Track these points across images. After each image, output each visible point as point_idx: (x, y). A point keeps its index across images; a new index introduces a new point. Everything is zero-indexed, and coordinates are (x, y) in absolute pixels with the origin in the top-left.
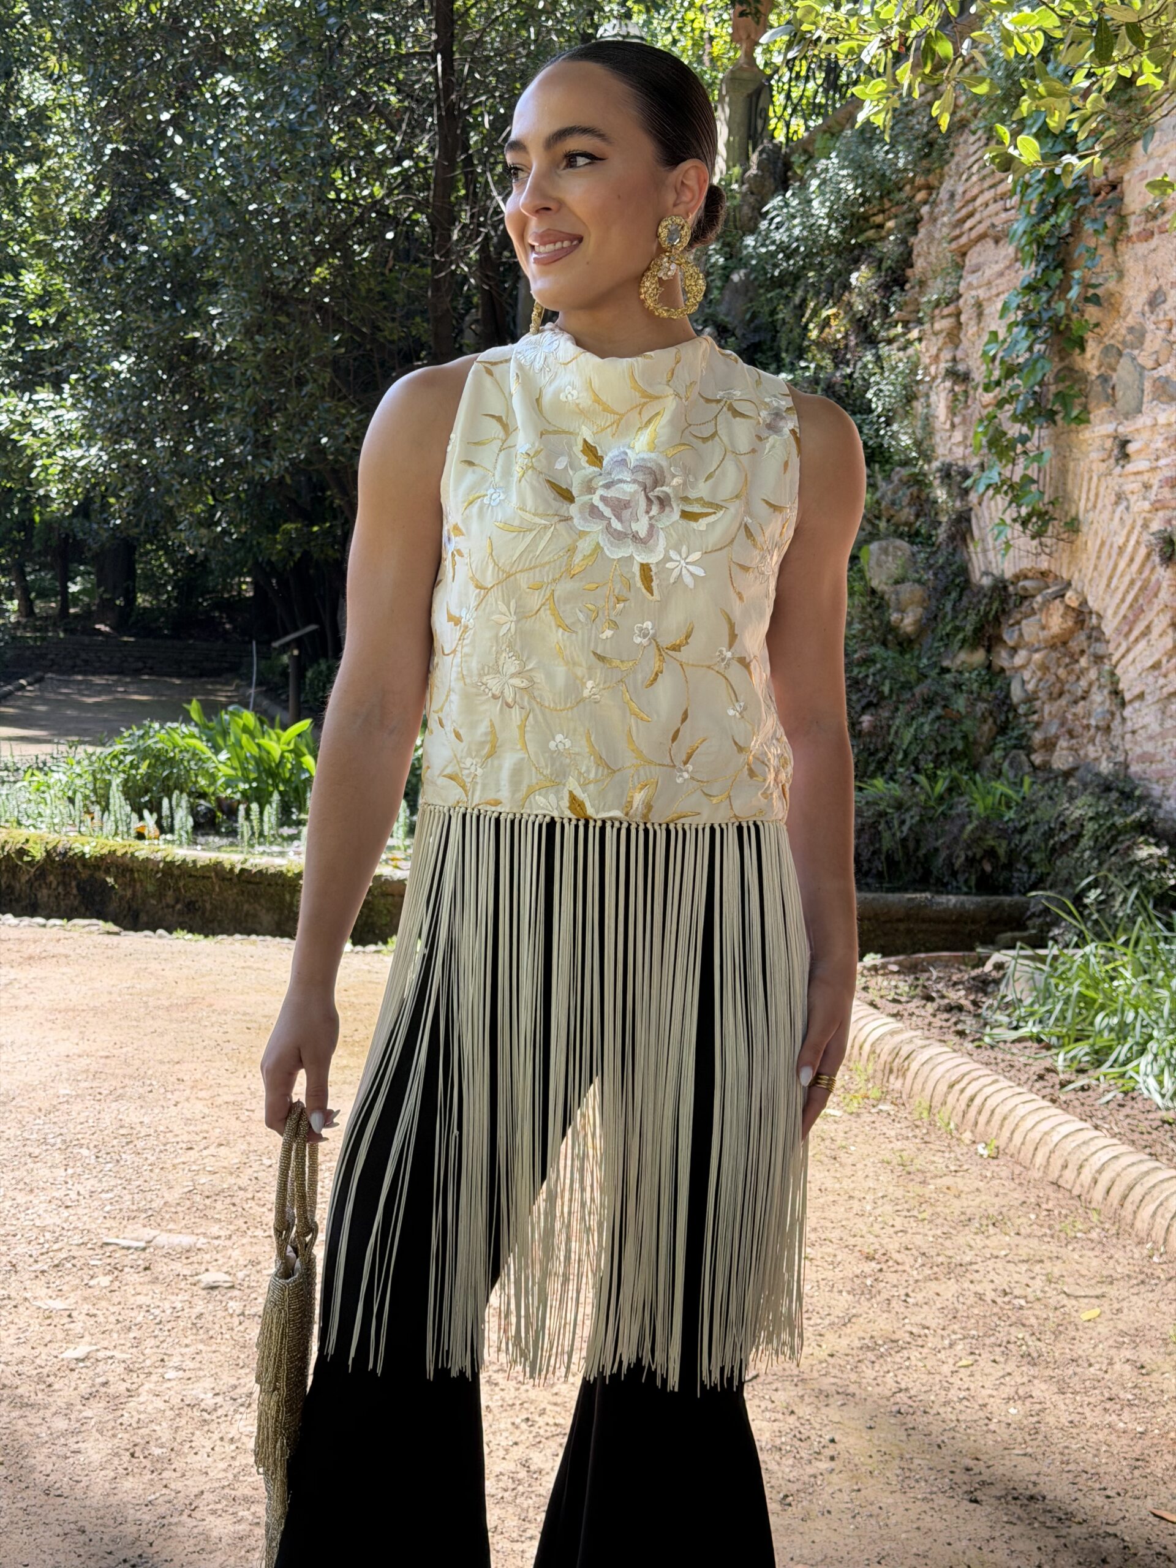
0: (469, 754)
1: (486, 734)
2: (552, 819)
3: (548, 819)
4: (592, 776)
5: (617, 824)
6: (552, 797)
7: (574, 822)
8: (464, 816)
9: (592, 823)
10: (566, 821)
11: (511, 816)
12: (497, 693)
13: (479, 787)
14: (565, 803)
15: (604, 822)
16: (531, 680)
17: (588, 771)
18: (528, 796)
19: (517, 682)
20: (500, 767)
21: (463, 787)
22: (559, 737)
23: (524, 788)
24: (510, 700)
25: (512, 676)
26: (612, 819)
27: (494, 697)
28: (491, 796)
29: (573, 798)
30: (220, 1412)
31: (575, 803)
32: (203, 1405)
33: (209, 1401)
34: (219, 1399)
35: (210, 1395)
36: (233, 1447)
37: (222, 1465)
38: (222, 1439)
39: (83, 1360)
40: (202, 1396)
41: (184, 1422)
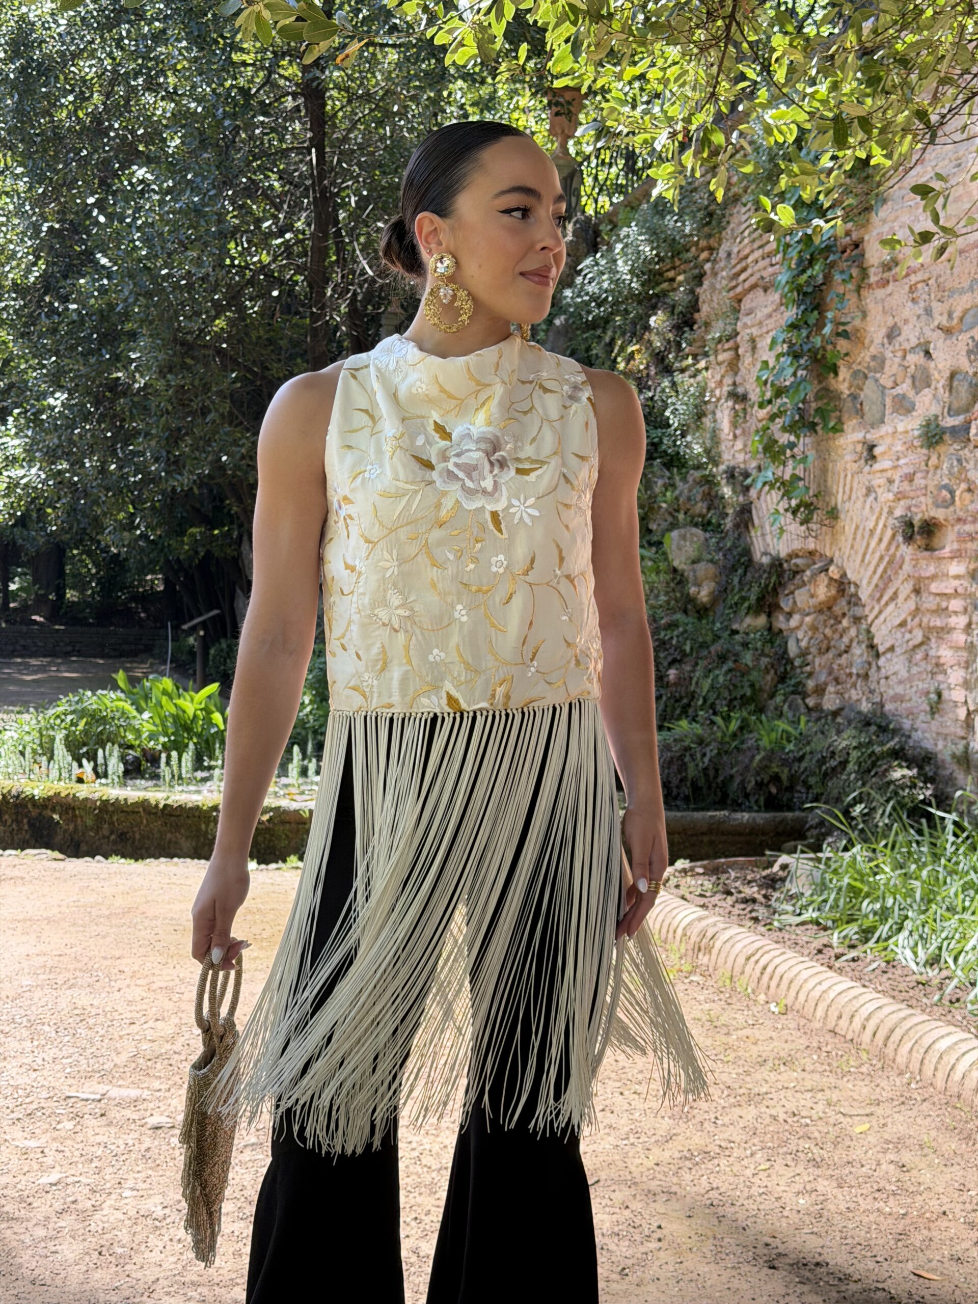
0: (367, 670)
1: (379, 654)
2: (435, 714)
3: (432, 715)
4: (463, 679)
5: (485, 713)
6: (434, 698)
7: (452, 715)
8: (366, 718)
9: (466, 715)
10: (446, 715)
11: (402, 715)
12: (386, 622)
13: (375, 695)
14: (444, 701)
15: (475, 713)
16: (412, 610)
17: (459, 675)
18: (414, 699)
19: (401, 612)
20: (392, 679)
21: (364, 696)
22: (436, 651)
23: (411, 692)
24: (396, 626)
25: (397, 608)
26: (481, 710)
27: (384, 625)
28: (386, 701)
29: (450, 698)
30: (168, 1220)
31: (451, 700)
32: (154, 1216)
33: (159, 1212)
34: (167, 1211)
35: (160, 1208)
36: (181, 1246)
37: (174, 1259)
38: (171, 1240)
39: (55, 1185)
40: (153, 1209)
41: (139, 1228)
